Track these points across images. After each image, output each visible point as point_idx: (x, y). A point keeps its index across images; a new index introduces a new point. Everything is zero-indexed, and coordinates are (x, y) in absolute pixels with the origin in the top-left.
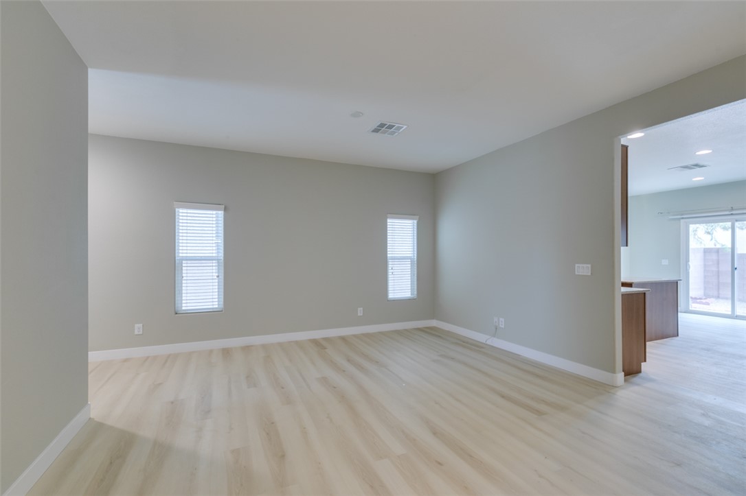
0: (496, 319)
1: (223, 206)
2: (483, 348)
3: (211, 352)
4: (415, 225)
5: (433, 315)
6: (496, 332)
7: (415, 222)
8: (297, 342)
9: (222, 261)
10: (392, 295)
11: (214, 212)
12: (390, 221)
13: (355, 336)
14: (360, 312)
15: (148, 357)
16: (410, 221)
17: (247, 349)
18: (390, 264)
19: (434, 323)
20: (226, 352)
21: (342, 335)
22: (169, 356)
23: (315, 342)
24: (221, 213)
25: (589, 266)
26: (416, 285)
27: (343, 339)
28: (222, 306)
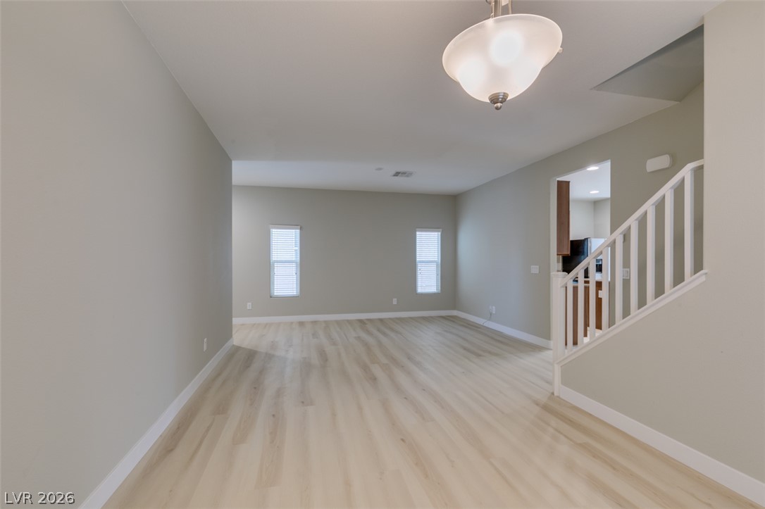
0: (490, 307)
1: (299, 227)
2: (479, 328)
3: (292, 323)
4: (440, 236)
5: (454, 307)
6: (490, 317)
7: (440, 233)
8: (348, 321)
9: (299, 263)
10: (420, 290)
11: (294, 231)
12: (418, 233)
13: (390, 319)
14: (395, 301)
15: (254, 324)
16: (436, 233)
17: (314, 322)
18: (419, 266)
19: (455, 313)
20: (301, 324)
21: (381, 317)
22: (267, 324)
23: (361, 321)
24: (298, 231)
25: (538, 267)
26: (440, 283)
27: (381, 320)
28: (299, 293)
